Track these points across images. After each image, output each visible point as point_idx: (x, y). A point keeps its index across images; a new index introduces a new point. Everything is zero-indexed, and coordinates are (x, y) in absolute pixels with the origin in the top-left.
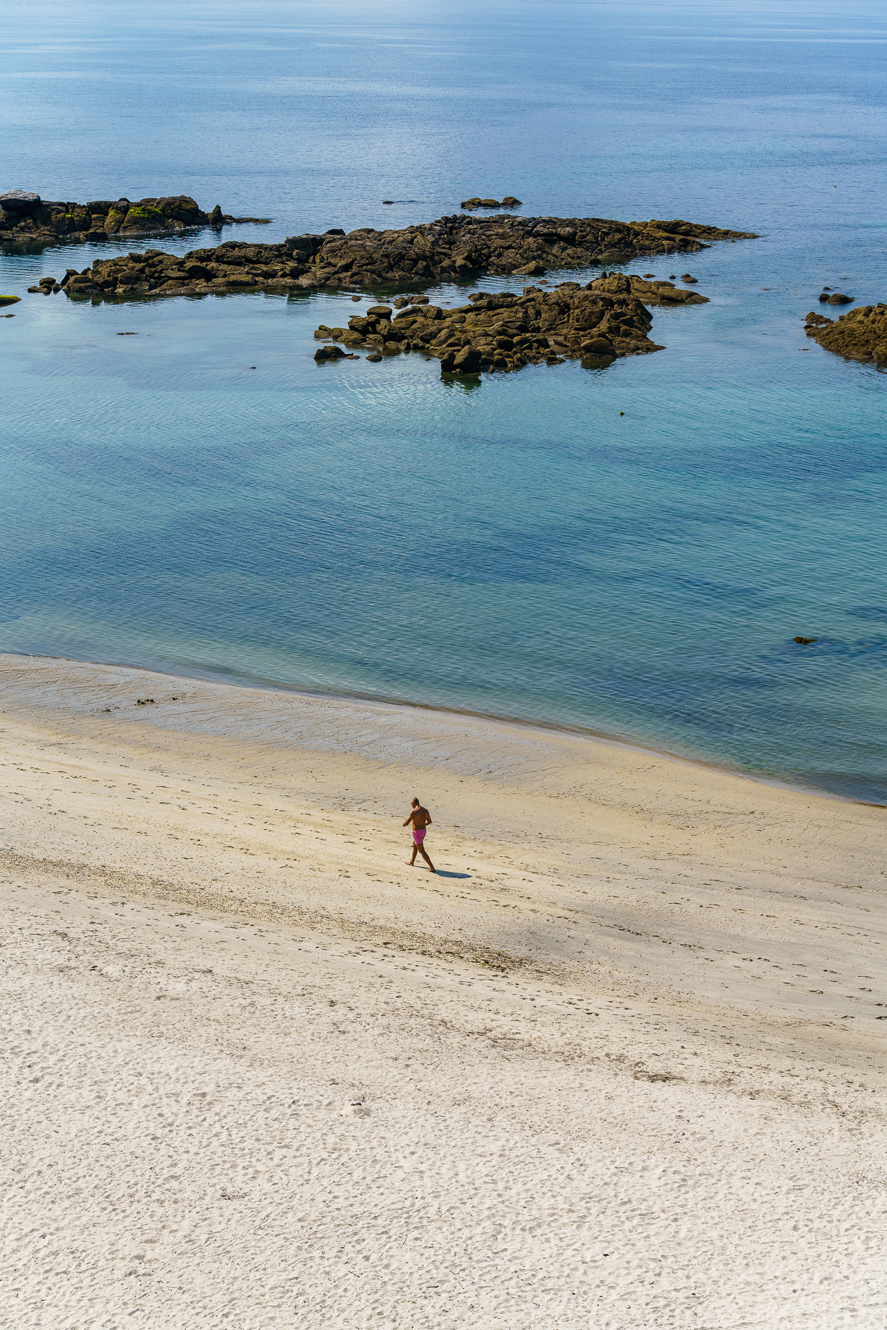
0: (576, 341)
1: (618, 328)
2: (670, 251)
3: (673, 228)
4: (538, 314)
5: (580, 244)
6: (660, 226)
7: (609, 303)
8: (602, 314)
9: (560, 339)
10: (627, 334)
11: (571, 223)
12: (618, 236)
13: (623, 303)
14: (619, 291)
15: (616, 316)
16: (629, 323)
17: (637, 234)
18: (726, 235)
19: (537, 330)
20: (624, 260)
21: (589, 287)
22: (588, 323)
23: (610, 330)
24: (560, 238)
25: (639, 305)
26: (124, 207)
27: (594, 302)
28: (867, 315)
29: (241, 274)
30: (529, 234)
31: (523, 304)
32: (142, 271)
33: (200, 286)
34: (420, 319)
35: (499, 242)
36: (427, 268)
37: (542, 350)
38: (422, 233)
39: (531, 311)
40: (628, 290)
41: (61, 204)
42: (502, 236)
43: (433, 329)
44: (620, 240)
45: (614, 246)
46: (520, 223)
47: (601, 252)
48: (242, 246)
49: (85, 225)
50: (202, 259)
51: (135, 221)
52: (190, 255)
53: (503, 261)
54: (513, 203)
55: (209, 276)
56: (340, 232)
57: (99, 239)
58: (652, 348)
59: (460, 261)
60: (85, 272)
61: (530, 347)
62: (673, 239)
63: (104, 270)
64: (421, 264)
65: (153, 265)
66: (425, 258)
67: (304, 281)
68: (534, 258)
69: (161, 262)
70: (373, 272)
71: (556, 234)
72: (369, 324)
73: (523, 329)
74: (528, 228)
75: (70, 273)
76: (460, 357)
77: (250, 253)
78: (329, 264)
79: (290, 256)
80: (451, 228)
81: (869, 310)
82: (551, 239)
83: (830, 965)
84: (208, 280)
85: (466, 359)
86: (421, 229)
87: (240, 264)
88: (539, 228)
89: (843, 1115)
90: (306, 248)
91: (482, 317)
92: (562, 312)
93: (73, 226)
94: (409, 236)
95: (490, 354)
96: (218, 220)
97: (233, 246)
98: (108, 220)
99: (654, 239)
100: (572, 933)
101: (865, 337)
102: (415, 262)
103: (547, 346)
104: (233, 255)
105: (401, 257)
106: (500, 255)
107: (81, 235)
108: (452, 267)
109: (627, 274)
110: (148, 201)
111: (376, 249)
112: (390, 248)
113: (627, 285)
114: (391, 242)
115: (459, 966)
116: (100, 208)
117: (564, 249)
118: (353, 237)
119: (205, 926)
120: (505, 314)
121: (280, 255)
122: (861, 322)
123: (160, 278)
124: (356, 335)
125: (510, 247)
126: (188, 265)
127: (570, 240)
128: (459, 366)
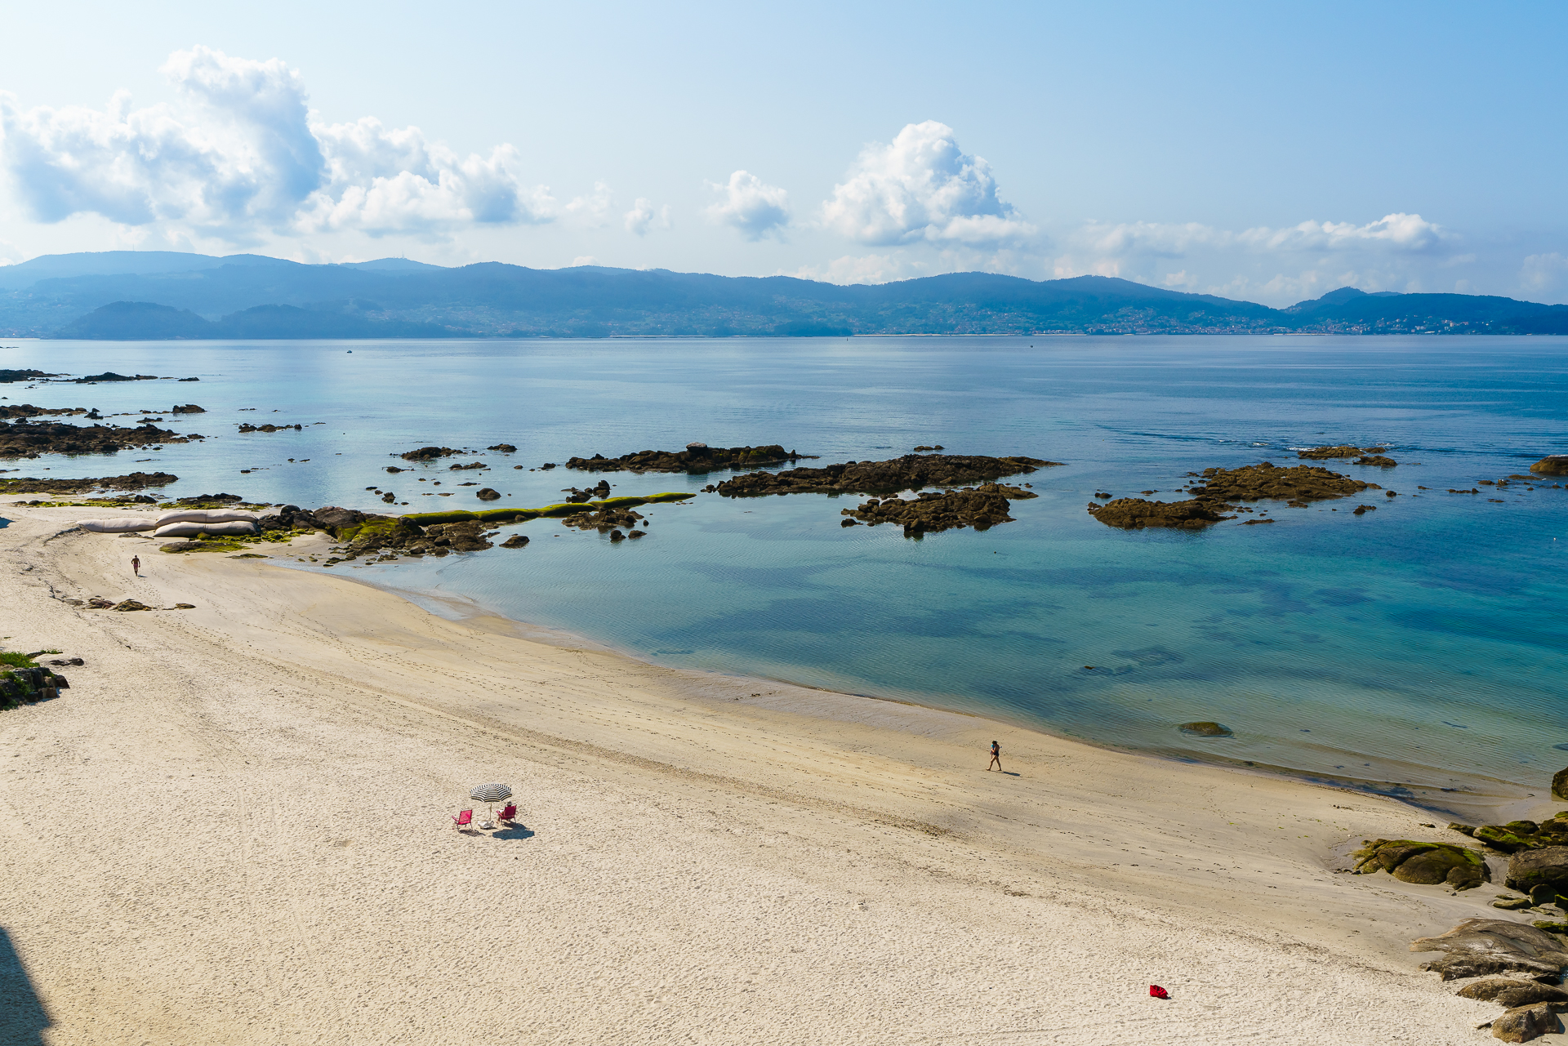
0: (972, 516)
1: (993, 510)
2: (1019, 472)
3: (1020, 460)
4: (953, 503)
5: (973, 469)
6: (1014, 459)
7: (988, 498)
8: (985, 503)
9: (964, 515)
10: (997, 513)
11: (969, 458)
12: (992, 464)
13: (995, 497)
14: (993, 491)
15: (992, 504)
16: (997, 507)
17: (1002, 463)
18: (1047, 463)
19: (952, 511)
20: (996, 478)
21: (978, 489)
22: (978, 507)
23: (989, 511)
24: (963, 465)
25: (1004, 499)
26: (748, 450)
27: (981, 497)
28: (1119, 503)
29: (804, 483)
30: (948, 463)
31: (945, 498)
32: (756, 481)
33: (785, 488)
34: (894, 505)
35: (934, 467)
36: (897, 480)
37: (955, 521)
38: (895, 463)
39: (949, 502)
40: (998, 491)
41: (717, 449)
42: (935, 465)
43: (900, 510)
44: (994, 466)
45: (991, 469)
46: (943, 458)
47: (984, 472)
48: (806, 469)
49: (729, 459)
50: (786, 476)
51: (753, 457)
52: (780, 474)
53: (935, 477)
54: (939, 448)
55: (789, 484)
56: (854, 463)
57: (736, 467)
58: (1009, 520)
59: (913, 477)
60: (728, 482)
61: (948, 520)
62: (1020, 466)
63: (738, 481)
64: (894, 478)
65: (762, 479)
66: (896, 475)
67: (836, 487)
68: (950, 475)
69: (766, 477)
70: (870, 482)
71: (961, 464)
72: (868, 508)
73: (945, 510)
74: (947, 460)
75: (721, 483)
76: (914, 524)
77: (810, 473)
78: (848, 478)
79: (829, 475)
80: (909, 461)
81: (1121, 501)
82: (959, 466)
83: (1106, 836)
84: (789, 486)
85: (916, 526)
86: (894, 461)
87: (804, 478)
88: (952, 461)
89: (1115, 916)
90: (836, 471)
91: (924, 504)
92: (965, 502)
93: (723, 460)
94: (888, 465)
95: (929, 522)
96: (794, 457)
97: (801, 469)
98: (740, 457)
99: (1011, 466)
100: (971, 817)
101: (1118, 515)
102: (891, 477)
103: (957, 519)
104: (801, 473)
105: (884, 475)
106: (933, 474)
107: (727, 464)
108: (910, 480)
109: (997, 483)
110: (759, 448)
111: (872, 471)
112: (879, 471)
113: (997, 489)
114: (879, 468)
115: (913, 833)
116: (736, 451)
117: (965, 471)
118: (860, 465)
119: (784, 809)
120: (936, 502)
121: (825, 474)
122: (1116, 507)
123: (765, 485)
124: (862, 513)
125: (938, 470)
126: (779, 479)
127: (968, 466)
128: (913, 528)
